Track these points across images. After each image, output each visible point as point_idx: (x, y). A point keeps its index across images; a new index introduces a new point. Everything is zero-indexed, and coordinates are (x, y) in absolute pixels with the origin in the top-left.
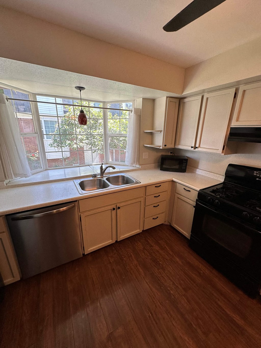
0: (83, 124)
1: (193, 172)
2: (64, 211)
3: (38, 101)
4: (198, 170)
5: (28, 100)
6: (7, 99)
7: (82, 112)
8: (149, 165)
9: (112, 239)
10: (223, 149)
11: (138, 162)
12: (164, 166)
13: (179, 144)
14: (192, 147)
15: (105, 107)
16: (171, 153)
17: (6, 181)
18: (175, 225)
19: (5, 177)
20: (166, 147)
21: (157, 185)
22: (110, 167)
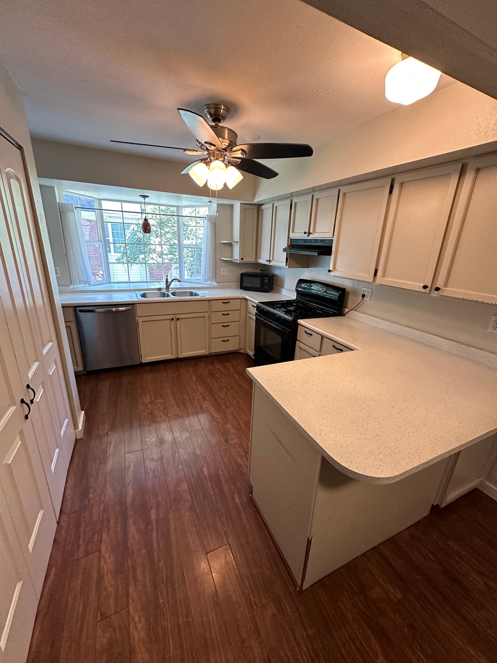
0: (146, 233)
1: (279, 293)
2: (123, 311)
3: (103, 209)
4: (283, 290)
5: (93, 208)
6: (76, 208)
7: (146, 220)
8: (229, 283)
9: (172, 354)
10: (287, 261)
11: (214, 279)
12: (245, 285)
13: (260, 258)
14: (267, 261)
15: (179, 215)
16: (261, 270)
17: (71, 287)
18: (248, 351)
19: (71, 282)
20: (243, 261)
21: (226, 301)
22: (175, 279)
